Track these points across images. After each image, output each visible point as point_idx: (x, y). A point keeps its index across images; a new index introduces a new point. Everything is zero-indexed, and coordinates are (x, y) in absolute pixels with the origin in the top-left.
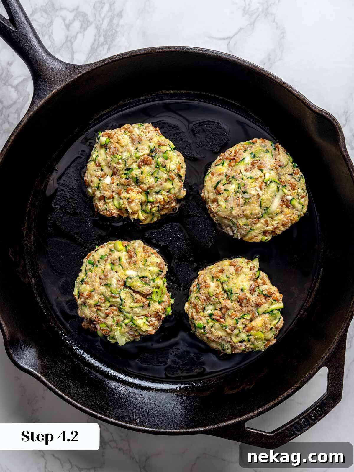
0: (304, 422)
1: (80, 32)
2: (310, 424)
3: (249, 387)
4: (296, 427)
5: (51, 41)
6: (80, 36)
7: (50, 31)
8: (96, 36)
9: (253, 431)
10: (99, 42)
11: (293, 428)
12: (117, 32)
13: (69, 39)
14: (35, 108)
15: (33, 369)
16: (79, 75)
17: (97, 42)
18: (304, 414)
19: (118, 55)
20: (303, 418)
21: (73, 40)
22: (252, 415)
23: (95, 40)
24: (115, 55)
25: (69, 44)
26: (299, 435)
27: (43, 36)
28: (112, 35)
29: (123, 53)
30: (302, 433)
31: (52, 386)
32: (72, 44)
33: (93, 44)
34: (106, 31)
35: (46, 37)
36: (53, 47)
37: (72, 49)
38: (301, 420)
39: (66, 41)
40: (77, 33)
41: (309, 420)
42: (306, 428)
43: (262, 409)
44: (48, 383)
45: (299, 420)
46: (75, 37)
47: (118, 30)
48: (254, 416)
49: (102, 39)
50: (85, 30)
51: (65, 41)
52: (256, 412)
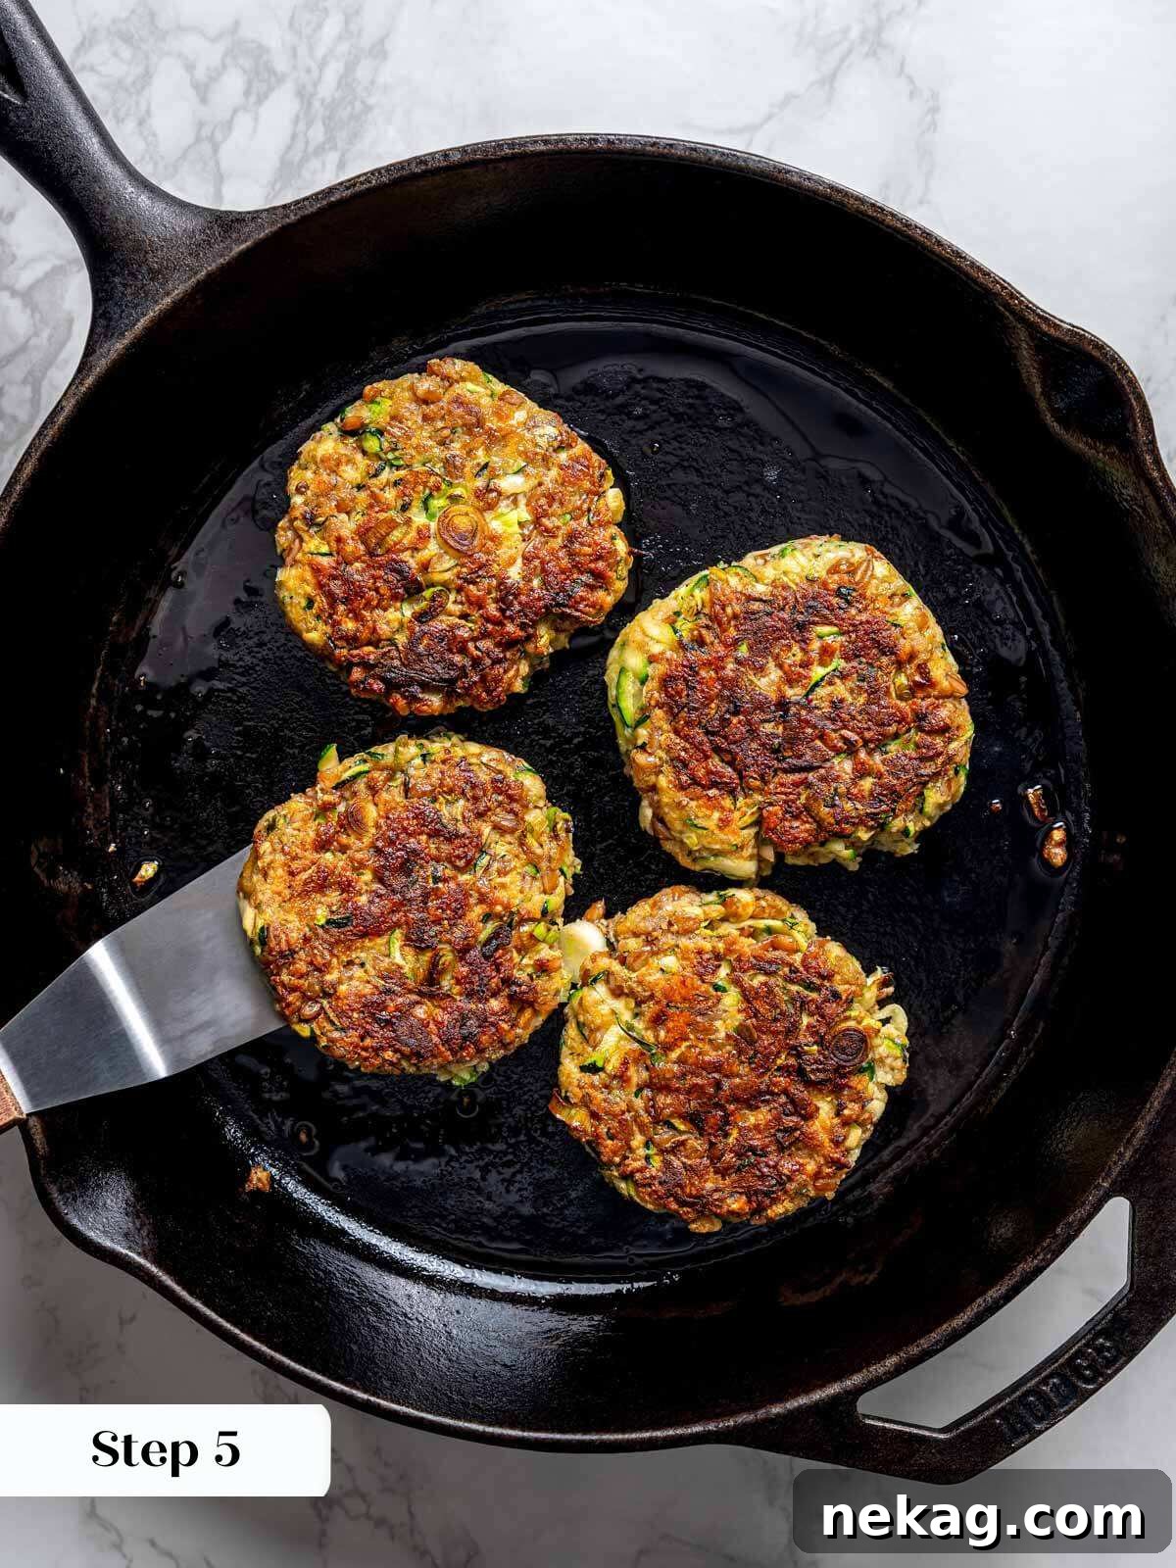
0: (1058, 1389)
1: (245, 108)
2: (1076, 1392)
3: (862, 1278)
4: (1028, 1406)
5: (145, 139)
6: (244, 121)
7: (143, 107)
8: (296, 121)
9: (887, 1425)
10: (307, 143)
11: (1022, 1410)
12: (368, 109)
13: (206, 132)
14: (101, 365)
15: (130, 1248)
16: (243, 246)
17: (300, 145)
18: (1057, 1361)
19: (372, 173)
20: (1051, 1376)
21: (218, 136)
22: (881, 1370)
23: (294, 137)
24: (365, 174)
25: (206, 147)
26: (1040, 1432)
27: (118, 122)
28: (352, 117)
29: (391, 165)
30: (1053, 1425)
31: (198, 1304)
32: (216, 149)
33: (289, 148)
34: (332, 107)
35: (130, 125)
36: (151, 158)
37: (217, 163)
38: (1045, 1381)
39: (198, 140)
40: (235, 111)
41: (1074, 1380)
42: (1066, 1408)
43: (914, 1350)
44: (184, 1294)
45: (1039, 1383)
46: (228, 126)
47: (371, 101)
48: (885, 1374)
49: (317, 133)
50: (261, 99)
51: (189, 139)
52: (891, 1361)
